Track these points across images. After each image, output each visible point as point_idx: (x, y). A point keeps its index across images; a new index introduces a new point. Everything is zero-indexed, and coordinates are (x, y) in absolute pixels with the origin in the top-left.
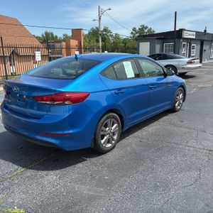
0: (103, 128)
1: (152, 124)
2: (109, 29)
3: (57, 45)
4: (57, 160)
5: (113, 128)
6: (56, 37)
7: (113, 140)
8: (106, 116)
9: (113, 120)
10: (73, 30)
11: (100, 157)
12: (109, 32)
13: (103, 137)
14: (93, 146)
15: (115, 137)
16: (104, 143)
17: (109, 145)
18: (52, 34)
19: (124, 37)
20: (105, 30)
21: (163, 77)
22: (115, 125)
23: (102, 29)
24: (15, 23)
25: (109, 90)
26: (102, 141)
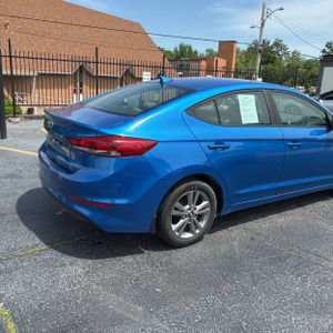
0: (178, 204)
1: (289, 212)
2: (284, 43)
3: (194, 65)
4: (99, 243)
5: (198, 207)
6: (196, 52)
7: (197, 228)
8: (184, 186)
9: (198, 193)
10: (221, 43)
11: (168, 252)
12: (284, 48)
13: (175, 220)
14: (154, 232)
15: (202, 224)
16: (178, 230)
17: (188, 235)
18: (190, 48)
19: (308, 58)
20: (277, 44)
21: (325, 129)
22: (204, 203)
23: (271, 43)
24: (136, 30)
25: (198, 141)
26: (174, 227)
